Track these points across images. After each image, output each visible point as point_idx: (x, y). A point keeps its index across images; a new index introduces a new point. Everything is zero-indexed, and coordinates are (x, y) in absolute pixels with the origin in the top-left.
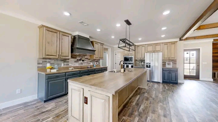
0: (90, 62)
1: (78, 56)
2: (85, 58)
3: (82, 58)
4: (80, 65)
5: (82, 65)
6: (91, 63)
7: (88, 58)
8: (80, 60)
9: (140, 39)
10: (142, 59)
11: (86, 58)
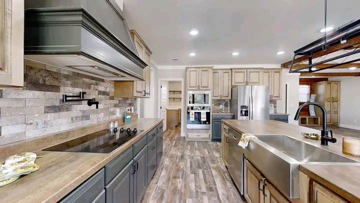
0: (116, 106)
1: (67, 77)
2: (100, 93)
3: (86, 91)
4: (81, 124)
5: (86, 123)
6: (118, 110)
7: (108, 90)
8: (80, 98)
9: (235, 54)
10: (223, 98)
11: (104, 93)
